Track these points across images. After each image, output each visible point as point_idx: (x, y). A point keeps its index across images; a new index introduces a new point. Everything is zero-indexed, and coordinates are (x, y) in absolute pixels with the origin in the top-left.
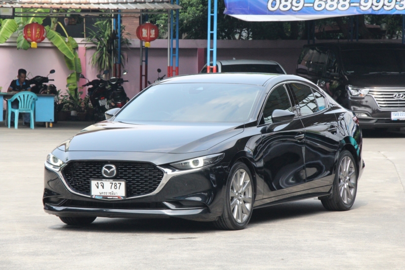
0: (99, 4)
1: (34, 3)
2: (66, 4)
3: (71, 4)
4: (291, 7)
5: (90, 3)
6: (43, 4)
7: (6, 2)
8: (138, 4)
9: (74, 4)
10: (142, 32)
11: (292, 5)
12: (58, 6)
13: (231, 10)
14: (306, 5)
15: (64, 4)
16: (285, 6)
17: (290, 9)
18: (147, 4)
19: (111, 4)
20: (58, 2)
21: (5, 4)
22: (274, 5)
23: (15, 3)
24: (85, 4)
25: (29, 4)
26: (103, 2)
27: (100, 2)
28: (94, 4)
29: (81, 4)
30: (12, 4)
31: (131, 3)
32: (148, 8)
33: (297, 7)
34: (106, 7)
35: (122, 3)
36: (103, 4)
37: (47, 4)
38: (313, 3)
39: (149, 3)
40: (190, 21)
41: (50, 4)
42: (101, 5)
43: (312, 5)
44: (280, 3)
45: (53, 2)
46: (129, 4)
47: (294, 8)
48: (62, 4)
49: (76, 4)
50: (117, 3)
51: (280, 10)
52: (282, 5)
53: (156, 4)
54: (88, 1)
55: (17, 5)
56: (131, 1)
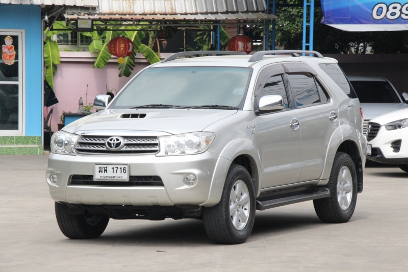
0: (186, 14)
1: (115, 15)
2: (150, 15)
3: (156, 14)
4: (400, 15)
5: (176, 14)
6: (125, 15)
7: (85, 14)
8: (230, 14)
9: (158, 15)
10: (238, 45)
11: (402, 13)
12: (141, 17)
13: (329, 19)
15: (148, 15)
16: (393, 14)
17: (398, 17)
18: (240, 13)
19: (199, 15)
20: (141, 13)
21: (84, 15)
22: (379, 12)
23: (95, 14)
24: (171, 14)
25: (109, 15)
26: (191, 12)
27: (188, 12)
28: (181, 14)
29: (166, 15)
30: (92, 15)
31: (222, 13)
32: (239, 18)
33: (407, 15)
34: (193, 17)
35: (213, 13)
36: (191, 14)
37: (130, 15)
39: (242, 12)
40: (298, 33)
41: (132, 15)
42: (189, 15)
44: (388, 10)
45: (136, 13)
46: (219, 14)
47: (404, 16)
48: (146, 15)
49: (161, 14)
50: (207, 13)
51: (387, 18)
52: (389, 13)
53: (250, 14)
54: (174, 11)
55: (96, 17)
56: (222, 11)
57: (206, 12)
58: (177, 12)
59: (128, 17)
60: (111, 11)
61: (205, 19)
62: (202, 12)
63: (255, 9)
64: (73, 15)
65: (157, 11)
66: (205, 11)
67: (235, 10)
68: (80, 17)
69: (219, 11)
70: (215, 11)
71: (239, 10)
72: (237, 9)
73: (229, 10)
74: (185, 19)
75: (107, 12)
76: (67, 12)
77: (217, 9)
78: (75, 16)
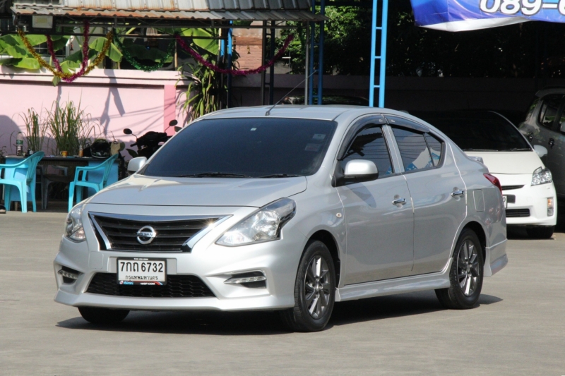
0: (194, 11)
2: (141, 11)
3: (149, 11)
4: (520, 9)
5: (178, 10)
6: (103, 10)
7: (42, 7)
9: (153, 12)
11: (522, 6)
12: (127, 14)
14: (545, 6)
15: (137, 11)
17: (518, 12)
19: (214, 12)
20: (126, 8)
22: (490, 4)
23: (58, 8)
24: (171, 11)
25: (80, 10)
26: (200, 8)
27: (196, 8)
28: (186, 11)
29: (164, 11)
30: (53, 9)
31: (246, 11)
33: (529, 9)
34: (204, 16)
35: (232, 11)
36: (201, 11)
37: (110, 10)
38: (558, 4)
41: (114, 10)
42: (198, 13)
43: (555, 6)
44: (502, 1)
45: (119, 7)
46: (243, 13)
48: (134, 11)
49: (157, 11)
51: (502, 13)
54: (176, 7)
55: (60, 12)
56: (246, 8)
57: (223, 9)
58: (180, 8)
59: (107, 13)
60: (82, 5)
61: (223, 18)
62: (216, 8)
63: (295, 6)
64: (24, 8)
65: (150, 6)
66: (221, 7)
67: (265, 7)
68: (38, 12)
69: (242, 7)
70: (236, 7)
71: (272, 7)
72: (268, 5)
73: (257, 7)
74: (193, 18)
75: (76, 6)
76: (15, 4)
77: (238, 4)
78: (28, 11)
